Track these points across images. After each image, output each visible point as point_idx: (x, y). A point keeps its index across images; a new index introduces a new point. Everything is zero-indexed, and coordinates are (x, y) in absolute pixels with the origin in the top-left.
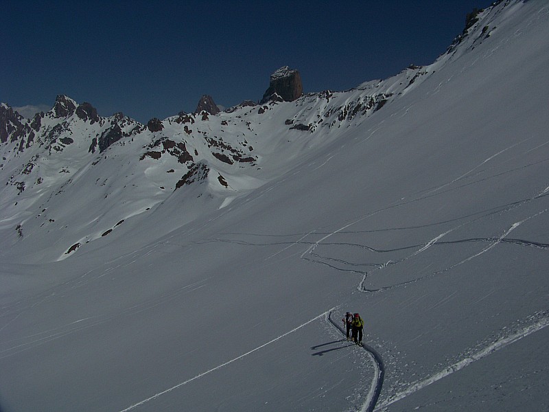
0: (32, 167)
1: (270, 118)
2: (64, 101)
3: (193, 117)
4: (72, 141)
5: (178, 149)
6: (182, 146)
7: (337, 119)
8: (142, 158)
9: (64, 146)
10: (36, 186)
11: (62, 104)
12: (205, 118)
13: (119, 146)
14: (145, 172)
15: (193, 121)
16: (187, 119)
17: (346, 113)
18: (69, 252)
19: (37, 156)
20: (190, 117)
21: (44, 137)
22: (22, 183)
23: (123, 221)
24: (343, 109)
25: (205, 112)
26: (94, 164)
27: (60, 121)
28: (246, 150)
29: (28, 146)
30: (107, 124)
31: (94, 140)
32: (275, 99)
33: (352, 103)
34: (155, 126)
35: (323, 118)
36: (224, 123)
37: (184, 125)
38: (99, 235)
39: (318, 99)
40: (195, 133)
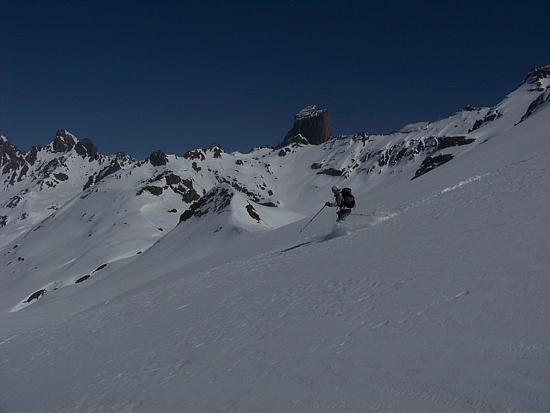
0: (19, 200)
1: (292, 161)
2: (64, 135)
3: (203, 153)
4: (67, 178)
5: (184, 186)
6: (189, 183)
7: (377, 164)
8: (140, 193)
9: (57, 182)
10: (19, 221)
11: (62, 138)
12: (217, 155)
13: (114, 180)
14: (141, 209)
15: (203, 158)
16: (197, 155)
17: (387, 157)
18: (29, 301)
19: (27, 190)
20: (200, 153)
21: (38, 172)
22: (5, 218)
23: (105, 265)
24: (384, 153)
25: (218, 148)
26: (83, 198)
27: (57, 156)
28: (264, 194)
29: (19, 180)
30: (106, 161)
31: (91, 178)
32: (298, 141)
33: (395, 147)
34: (158, 160)
35: (358, 162)
36: (239, 162)
37: (192, 161)
38: (72, 281)
39: (352, 141)
40: (204, 171)
